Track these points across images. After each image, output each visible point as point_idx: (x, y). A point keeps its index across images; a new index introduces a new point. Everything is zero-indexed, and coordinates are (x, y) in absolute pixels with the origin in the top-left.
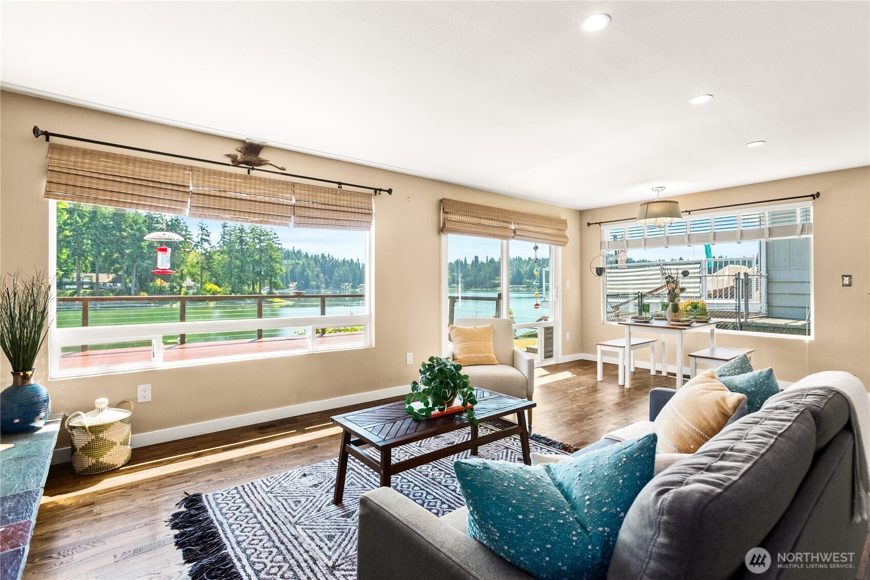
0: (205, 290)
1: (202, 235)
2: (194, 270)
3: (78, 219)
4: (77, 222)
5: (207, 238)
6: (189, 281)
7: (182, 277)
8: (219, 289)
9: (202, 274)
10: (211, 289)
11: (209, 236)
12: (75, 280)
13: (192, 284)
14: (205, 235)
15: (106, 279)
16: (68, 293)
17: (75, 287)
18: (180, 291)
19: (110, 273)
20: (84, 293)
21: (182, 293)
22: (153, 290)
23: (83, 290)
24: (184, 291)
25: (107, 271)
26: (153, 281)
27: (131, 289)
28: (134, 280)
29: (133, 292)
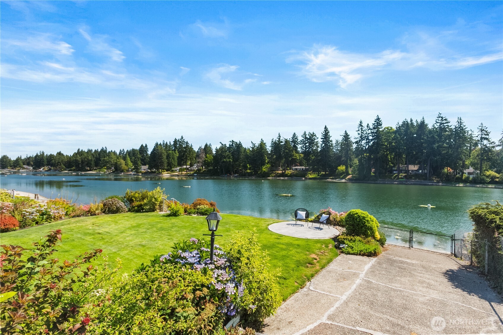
0: (484, 175)
1: (482, 135)
2: (474, 161)
4: (398, 138)
5: (486, 137)
6: (470, 169)
7: (464, 167)
8: (497, 175)
9: (481, 163)
10: (490, 175)
11: (488, 135)
12: (397, 169)
13: (472, 171)
15: (413, 168)
16: (394, 175)
17: (397, 172)
18: (462, 175)
19: (416, 165)
20: (402, 175)
21: (464, 177)
22: (441, 175)
23: (401, 174)
24: (465, 176)
25: (414, 164)
26: (442, 168)
27: (427, 174)
28: (429, 168)
29: (428, 176)
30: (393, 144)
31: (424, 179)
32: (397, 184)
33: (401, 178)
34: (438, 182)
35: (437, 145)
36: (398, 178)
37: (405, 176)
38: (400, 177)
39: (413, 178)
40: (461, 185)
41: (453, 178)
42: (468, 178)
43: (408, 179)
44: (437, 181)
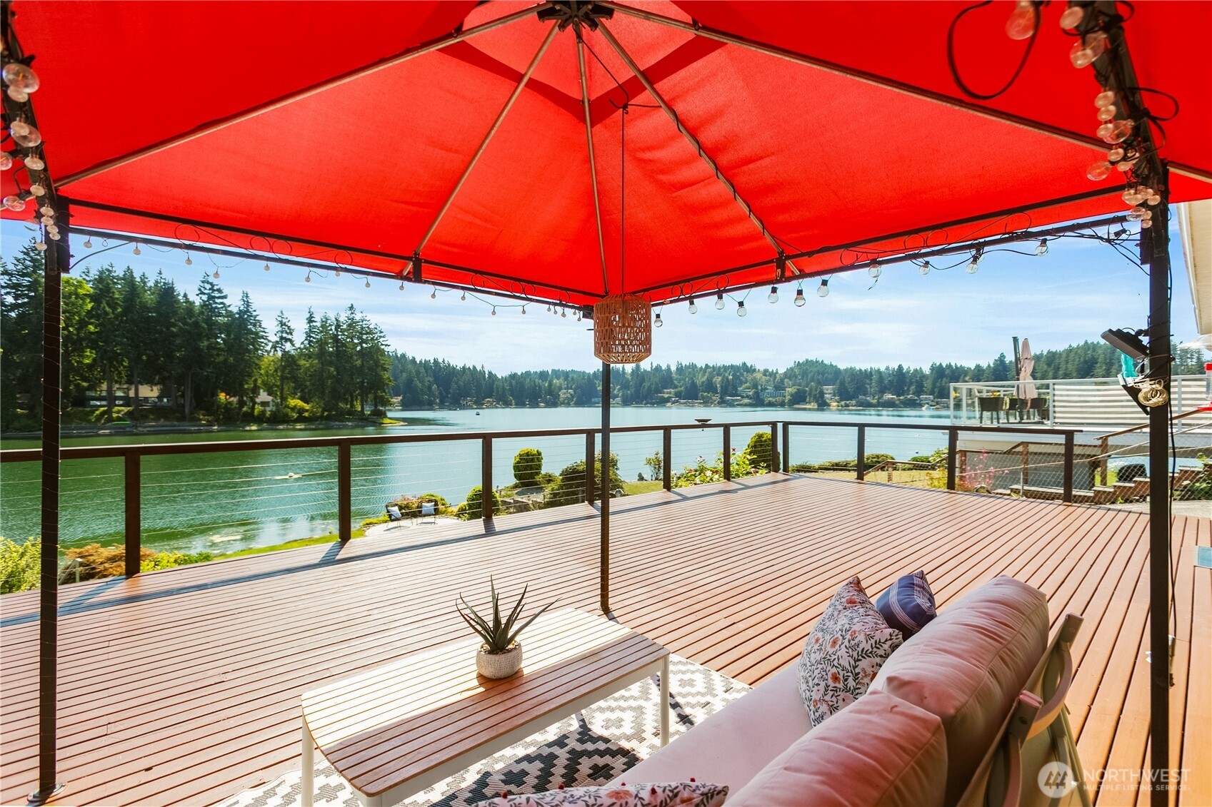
0: (287, 407)
1: (282, 332)
2: (272, 380)
3: (107, 309)
4: (106, 313)
5: (289, 337)
6: (263, 396)
7: (255, 391)
8: (307, 407)
9: (282, 385)
10: (295, 406)
11: (291, 334)
12: (104, 394)
13: (270, 399)
14: (287, 333)
15: (149, 392)
16: (97, 412)
17: (104, 403)
18: (253, 408)
19: (156, 384)
20: (119, 412)
21: (256, 412)
22: (215, 408)
23: (116, 409)
24: (258, 409)
25: (150, 382)
26: (215, 394)
27: (183, 406)
28: (189, 394)
29: (187, 410)
30: (92, 328)
31: (179, 420)
32: (110, 435)
33: (119, 419)
34: (210, 424)
35: (206, 343)
36: (110, 419)
37: (129, 413)
38: (115, 415)
39: (151, 417)
40: (254, 428)
41: (238, 414)
42: (263, 412)
43: (137, 420)
44: (208, 421)
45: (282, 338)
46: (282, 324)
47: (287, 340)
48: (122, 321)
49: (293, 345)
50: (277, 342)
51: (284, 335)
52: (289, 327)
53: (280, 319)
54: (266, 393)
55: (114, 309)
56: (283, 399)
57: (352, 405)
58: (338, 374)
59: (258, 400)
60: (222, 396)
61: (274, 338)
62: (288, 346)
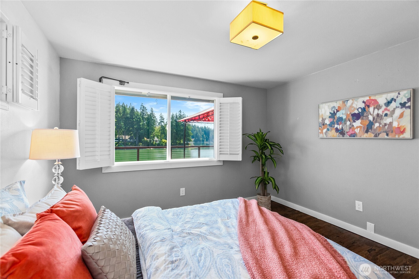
0: (162, 142)
1: (161, 119)
2: (158, 134)
3: (119, 115)
4: (118, 116)
5: (163, 121)
6: (156, 139)
7: (154, 137)
9: (161, 135)
10: (164, 142)
11: (164, 120)
12: (117, 138)
13: (158, 139)
14: (162, 119)
15: (128, 138)
16: (116, 143)
17: (117, 141)
18: (153, 142)
21: (154, 144)
23: (120, 142)
24: (155, 142)
25: (128, 135)
26: (143, 138)
27: (136, 142)
28: (137, 138)
29: (137, 143)
37: (123, 144)
38: (120, 144)
39: (128, 144)
42: (156, 144)
43: (125, 145)
45: (161, 121)
46: (161, 117)
47: (162, 122)
48: (122, 118)
49: (164, 123)
50: (160, 123)
51: (162, 120)
52: (163, 118)
53: (161, 115)
54: (157, 138)
55: (120, 115)
56: (161, 140)
57: (180, 142)
58: (176, 132)
59: (155, 140)
60: (145, 139)
61: (159, 121)
62: (163, 124)
